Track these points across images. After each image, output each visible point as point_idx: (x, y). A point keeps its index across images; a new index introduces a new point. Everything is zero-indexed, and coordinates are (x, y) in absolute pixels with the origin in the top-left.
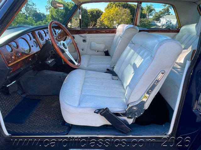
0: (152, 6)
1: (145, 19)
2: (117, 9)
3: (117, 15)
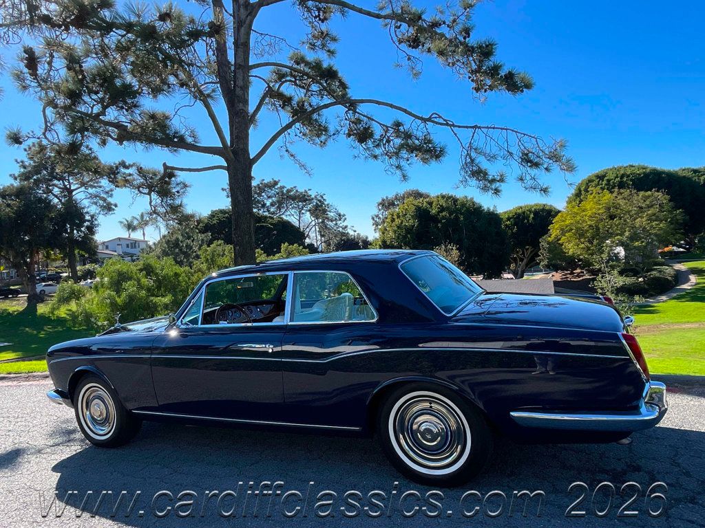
2: (607, 197)
3: (612, 217)
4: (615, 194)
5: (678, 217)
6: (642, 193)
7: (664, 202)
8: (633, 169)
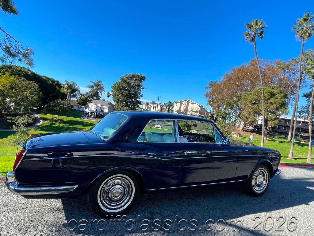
0: (75, 85)
1: (63, 102)
2: (13, 78)
3: (12, 88)
4: (16, 78)
5: (41, 95)
6: (28, 81)
7: (37, 88)
8: (25, 69)
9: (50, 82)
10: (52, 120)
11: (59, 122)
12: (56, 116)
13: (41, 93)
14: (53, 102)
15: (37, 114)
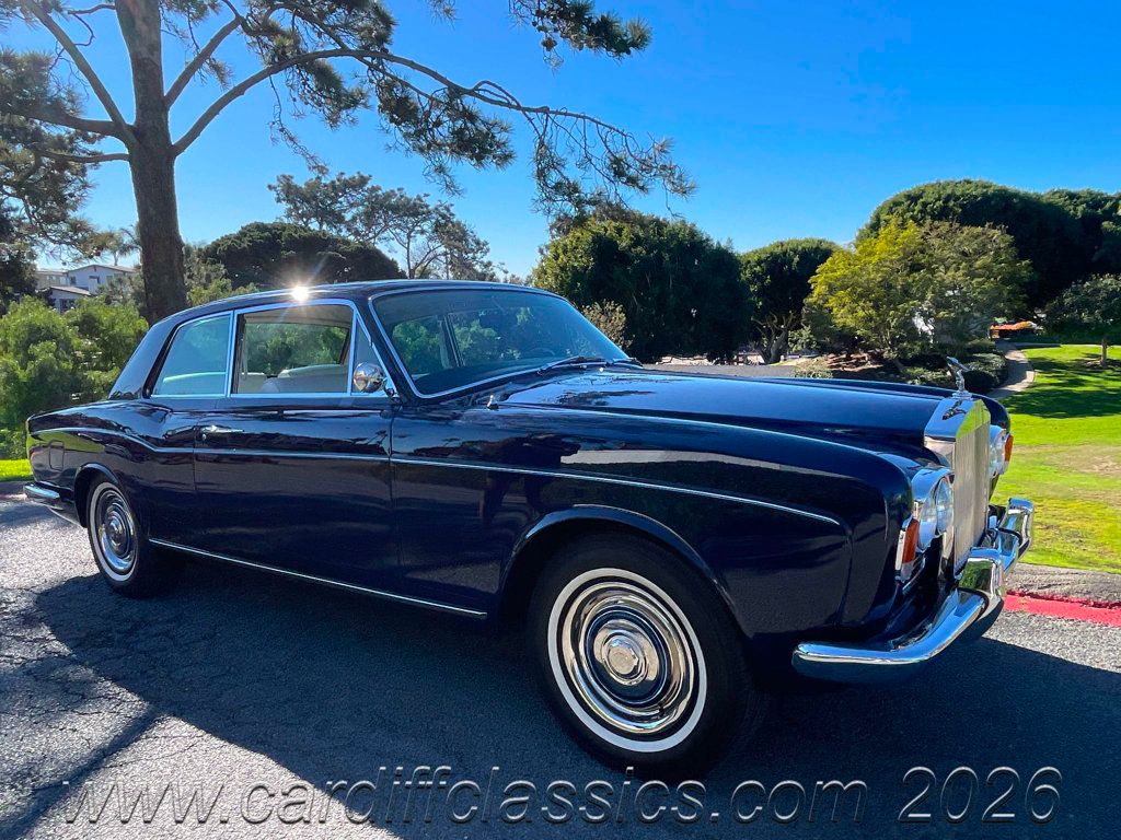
4: (925, 228)
5: (1024, 272)
6: (968, 229)
7: (1002, 246)
8: (968, 186)
9: (1080, 208)
10: (1080, 367)
11: (1109, 372)
12: (1096, 349)
13: (1023, 263)
14: (1076, 293)
15: (1019, 348)
